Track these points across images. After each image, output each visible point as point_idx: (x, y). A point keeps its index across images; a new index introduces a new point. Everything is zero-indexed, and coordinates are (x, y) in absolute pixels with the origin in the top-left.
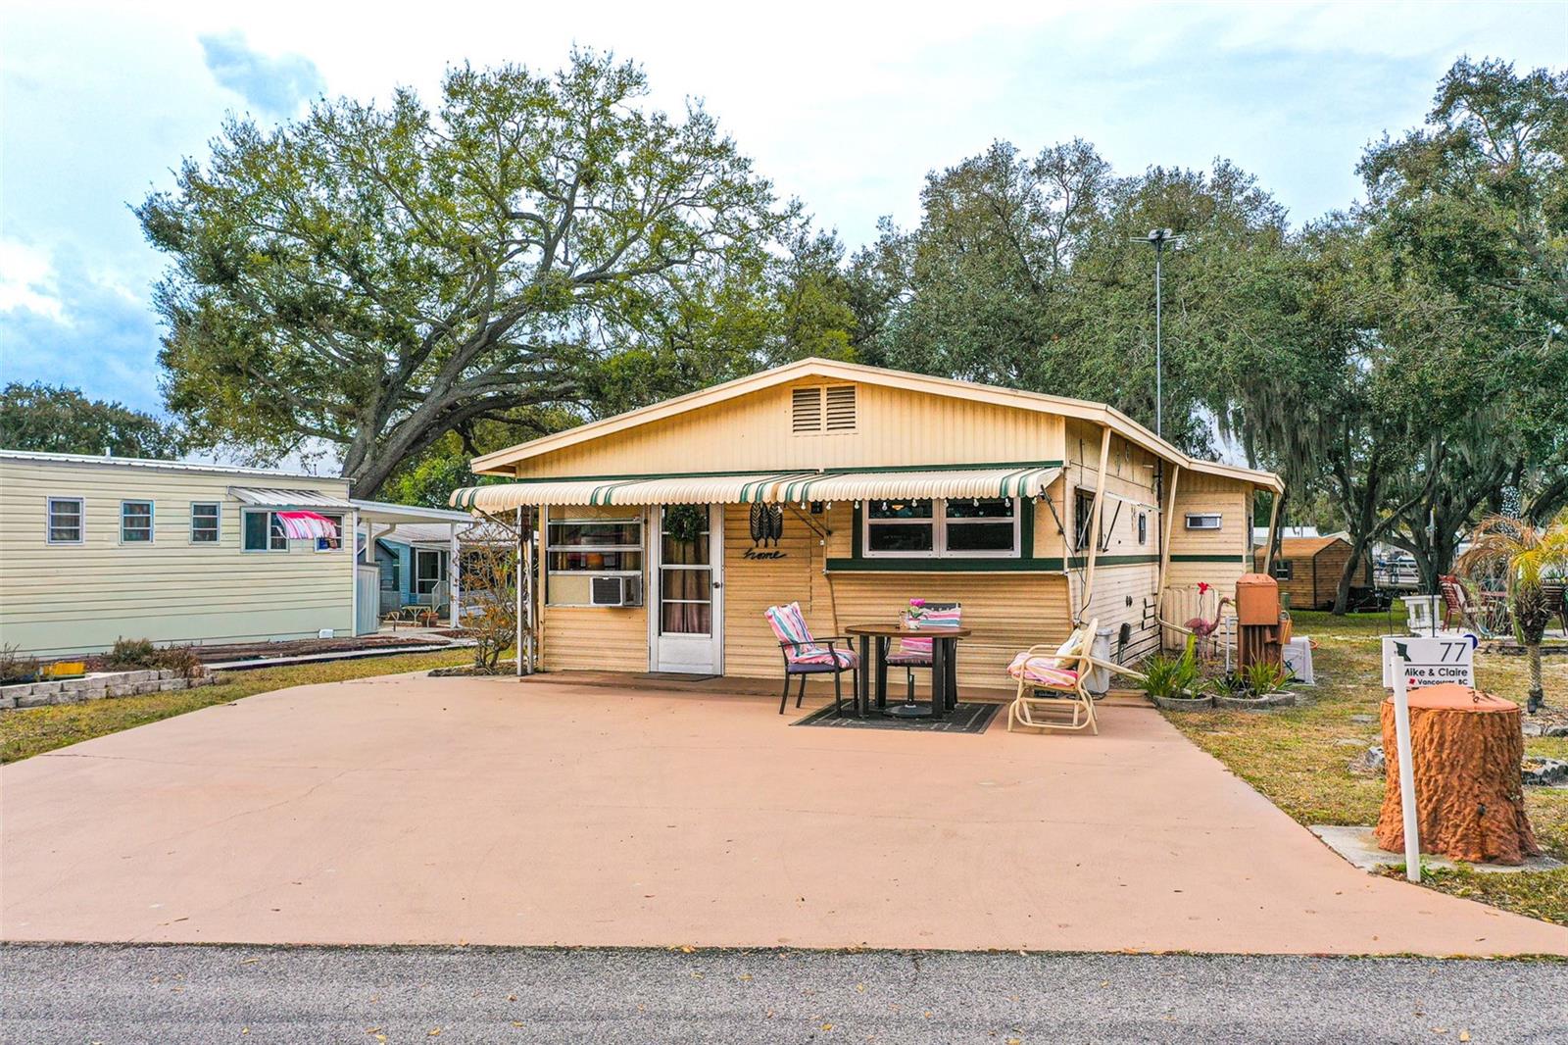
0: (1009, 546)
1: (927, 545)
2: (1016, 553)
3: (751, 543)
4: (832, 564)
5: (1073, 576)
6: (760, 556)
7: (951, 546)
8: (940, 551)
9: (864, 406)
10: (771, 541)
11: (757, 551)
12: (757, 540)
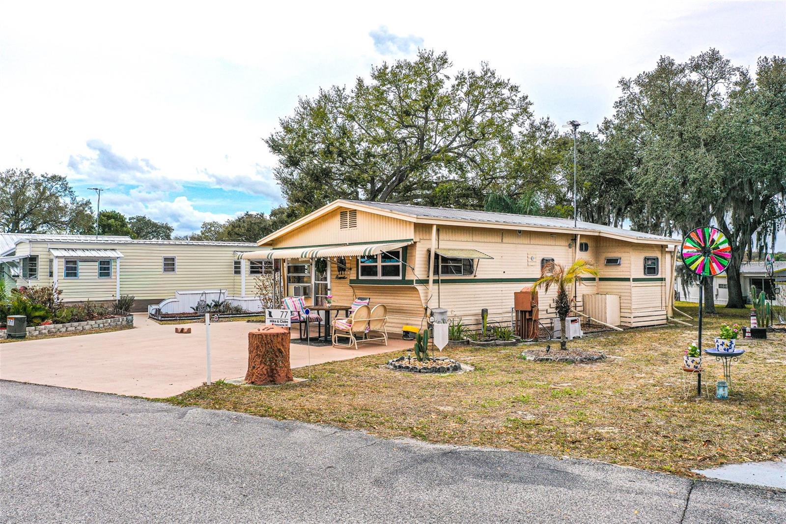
0: (399, 275)
1: (375, 274)
2: (400, 278)
3: (338, 273)
4: (352, 281)
5: (420, 288)
6: (340, 278)
7: (383, 275)
8: (379, 277)
9: (359, 219)
10: (343, 272)
11: (339, 276)
12: (339, 271)
